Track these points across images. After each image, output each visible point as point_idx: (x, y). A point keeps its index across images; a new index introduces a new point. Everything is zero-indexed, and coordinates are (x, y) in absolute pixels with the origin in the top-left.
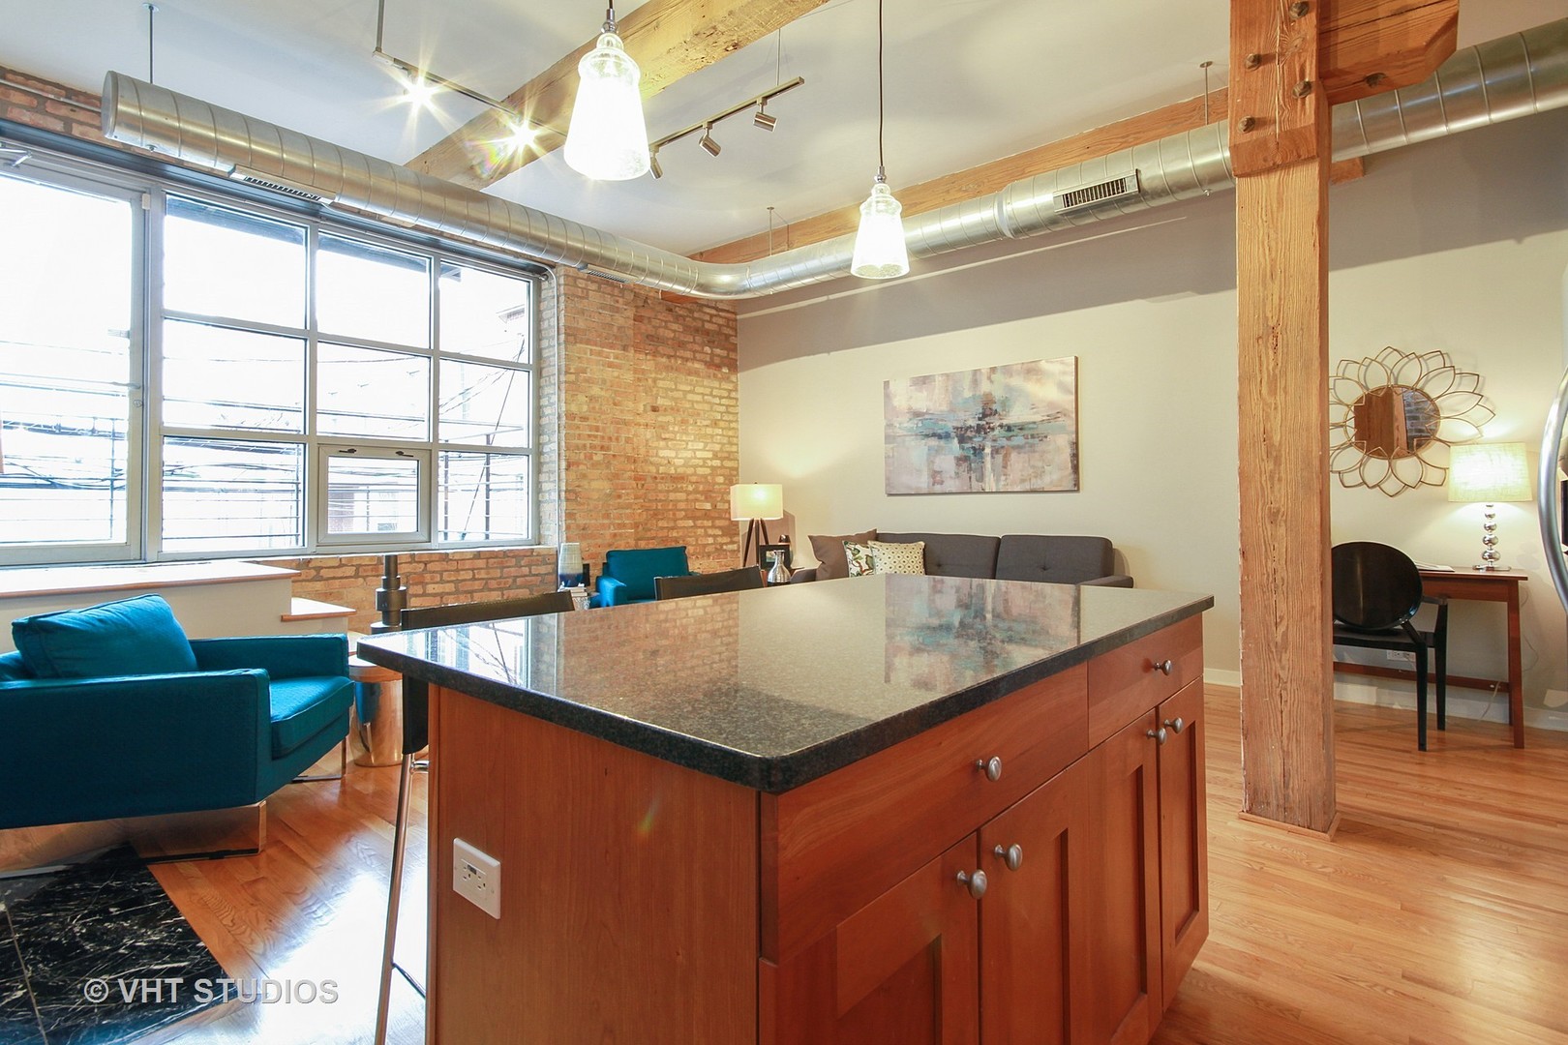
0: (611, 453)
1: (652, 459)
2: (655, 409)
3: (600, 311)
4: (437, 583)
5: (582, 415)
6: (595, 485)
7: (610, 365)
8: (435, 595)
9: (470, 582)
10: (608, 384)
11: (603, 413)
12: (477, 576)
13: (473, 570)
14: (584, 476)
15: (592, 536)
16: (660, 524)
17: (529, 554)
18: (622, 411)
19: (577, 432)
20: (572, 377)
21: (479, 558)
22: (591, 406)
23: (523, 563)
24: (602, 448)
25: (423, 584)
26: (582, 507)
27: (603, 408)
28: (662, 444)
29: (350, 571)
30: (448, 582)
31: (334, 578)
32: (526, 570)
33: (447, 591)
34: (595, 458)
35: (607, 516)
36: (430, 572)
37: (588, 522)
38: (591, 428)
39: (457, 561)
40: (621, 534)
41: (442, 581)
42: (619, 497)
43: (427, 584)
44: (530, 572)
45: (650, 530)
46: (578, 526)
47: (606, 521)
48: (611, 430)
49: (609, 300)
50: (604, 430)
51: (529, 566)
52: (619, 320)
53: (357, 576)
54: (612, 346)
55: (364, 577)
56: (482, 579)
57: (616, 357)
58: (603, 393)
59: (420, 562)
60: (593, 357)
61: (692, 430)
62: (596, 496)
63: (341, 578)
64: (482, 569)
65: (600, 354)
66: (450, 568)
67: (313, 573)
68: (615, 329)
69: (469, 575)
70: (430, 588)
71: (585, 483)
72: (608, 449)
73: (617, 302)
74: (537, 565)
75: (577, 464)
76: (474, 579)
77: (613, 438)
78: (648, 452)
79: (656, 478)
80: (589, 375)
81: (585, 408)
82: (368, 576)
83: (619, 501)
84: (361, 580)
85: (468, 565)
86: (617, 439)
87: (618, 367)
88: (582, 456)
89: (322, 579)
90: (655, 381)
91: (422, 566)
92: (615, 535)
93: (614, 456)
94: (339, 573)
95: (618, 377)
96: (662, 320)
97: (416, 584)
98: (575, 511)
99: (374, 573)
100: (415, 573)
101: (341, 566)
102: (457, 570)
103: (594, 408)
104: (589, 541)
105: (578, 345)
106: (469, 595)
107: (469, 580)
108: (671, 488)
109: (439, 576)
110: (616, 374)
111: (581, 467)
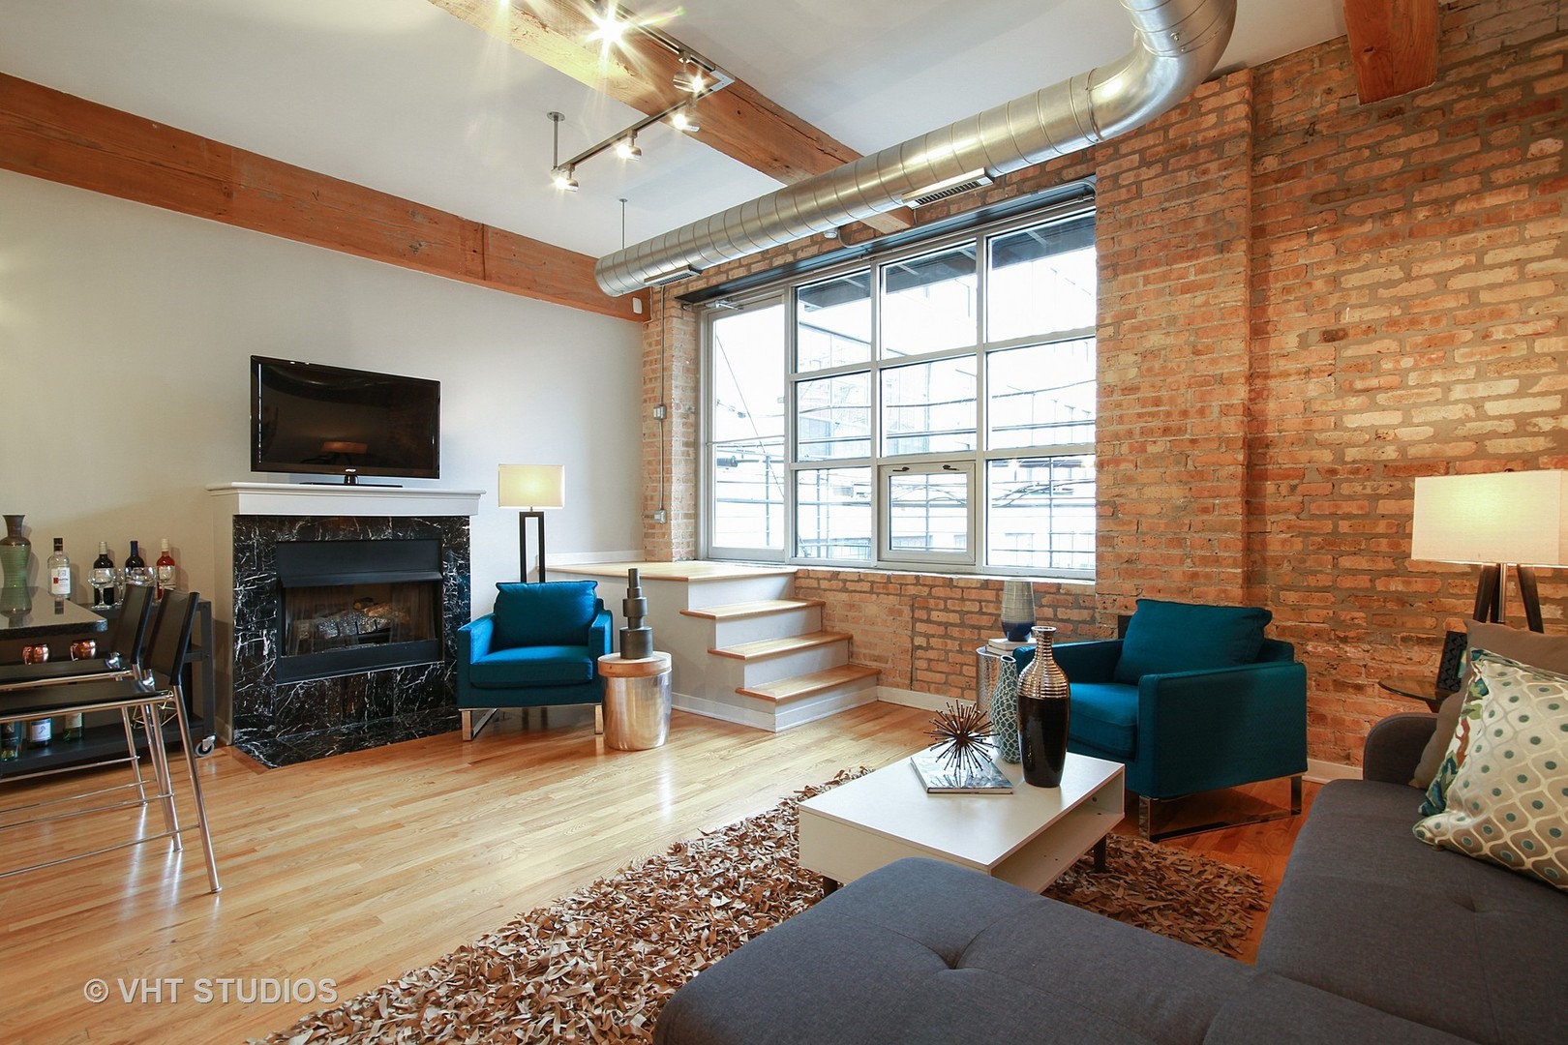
0: (1188, 436)
1: (1321, 437)
2: (1330, 337)
3: (1167, 205)
4: (940, 610)
5: (1128, 384)
6: (1151, 492)
7: (1187, 289)
8: (939, 624)
9: (977, 616)
10: (1181, 321)
11: (1172, 372)
12: (984, 610)
13: (980, 602)
14: (1130, 480)
15: (1144, 574)
16: (1346, 562)
17: (1053, 590)
18: (1213, 362)
19: (1118, 412)
20: (1110, 330)
21: (987, 589)
22: (1145, 367)
23: (1044, 601)
24: (1166, 431)
25: (929, 610)
26: (1126, 528)
27: (1170, 365)
28: (1354, 402)
29: (866, 587)
30: (954, 611)
31: (855, 591)
32: (1049, 612)
33: (952, 621)
34: (1151, 449)
35: (1179, 542)
36: (935, 598)
37: (1138, 550)
38: (1143, 402)
39: (962, 588)
40: (1208, 576)
41: (946, 610)
42: (1205, 510)
43: (932, 610)
44: (1055, 615)
45: (1314, 573)
46: (1118, 556)
47: (1176, 552)
48: (1188, 398)
49: (1185, 178)
50: (1172, 400)
51: (1055, 607)
52: (1210, 201)
53: (871, 592)
54: (1191, 256)
55: (878, 594)
56: (990, 614)
57: (1202, 270)
58: (1171, 340)
59: (925, 585)
60: (1150, 287)
61: (1464, 356)
62: (1154, 509)
63: (861, 592)
64: (991, 602)
65: (1164, 277)
66: (953, 595)
67: (841, 584)
68: (1200, 223)
69: (976, 607)
70: (935, 616)
71: (1132, 491)
72: (1181, 430)
73: (1205, 172)
74: (1067, 607)
75: (1116, 461)
76: (981, 612)
77: (1192, 412)
78: (1310, 423)
79: (1333, 472)
80: (1141, 318)
81: (1133, 372)
82: (880, 593)
83: (1205, 517)
84: (875, 596)
85: (974, 594)
86: (1202, 412)
87: (1210, 285)
88: (1125, 449)
89: (846, 591)
90: (1334, 280)
91: (927, 589)
92: (1195, 575)
93: (1193, 441)
94: (858, 587)
95: (1206, 304)
96: (1359, 149)
97: (922, 608)
98: (1112, 534)
99: (885, 591)
100: (920, 597)
101: (860, 580)
102: (963, 599)
103: (1150, 370)
104: (1137, 581)
105: (1121, 278)
106: (976, 631)
107: (976, 613)
108: (1383, 491)
109: (942, 602)
110: (1200, 300)
111: (1123, 466)
